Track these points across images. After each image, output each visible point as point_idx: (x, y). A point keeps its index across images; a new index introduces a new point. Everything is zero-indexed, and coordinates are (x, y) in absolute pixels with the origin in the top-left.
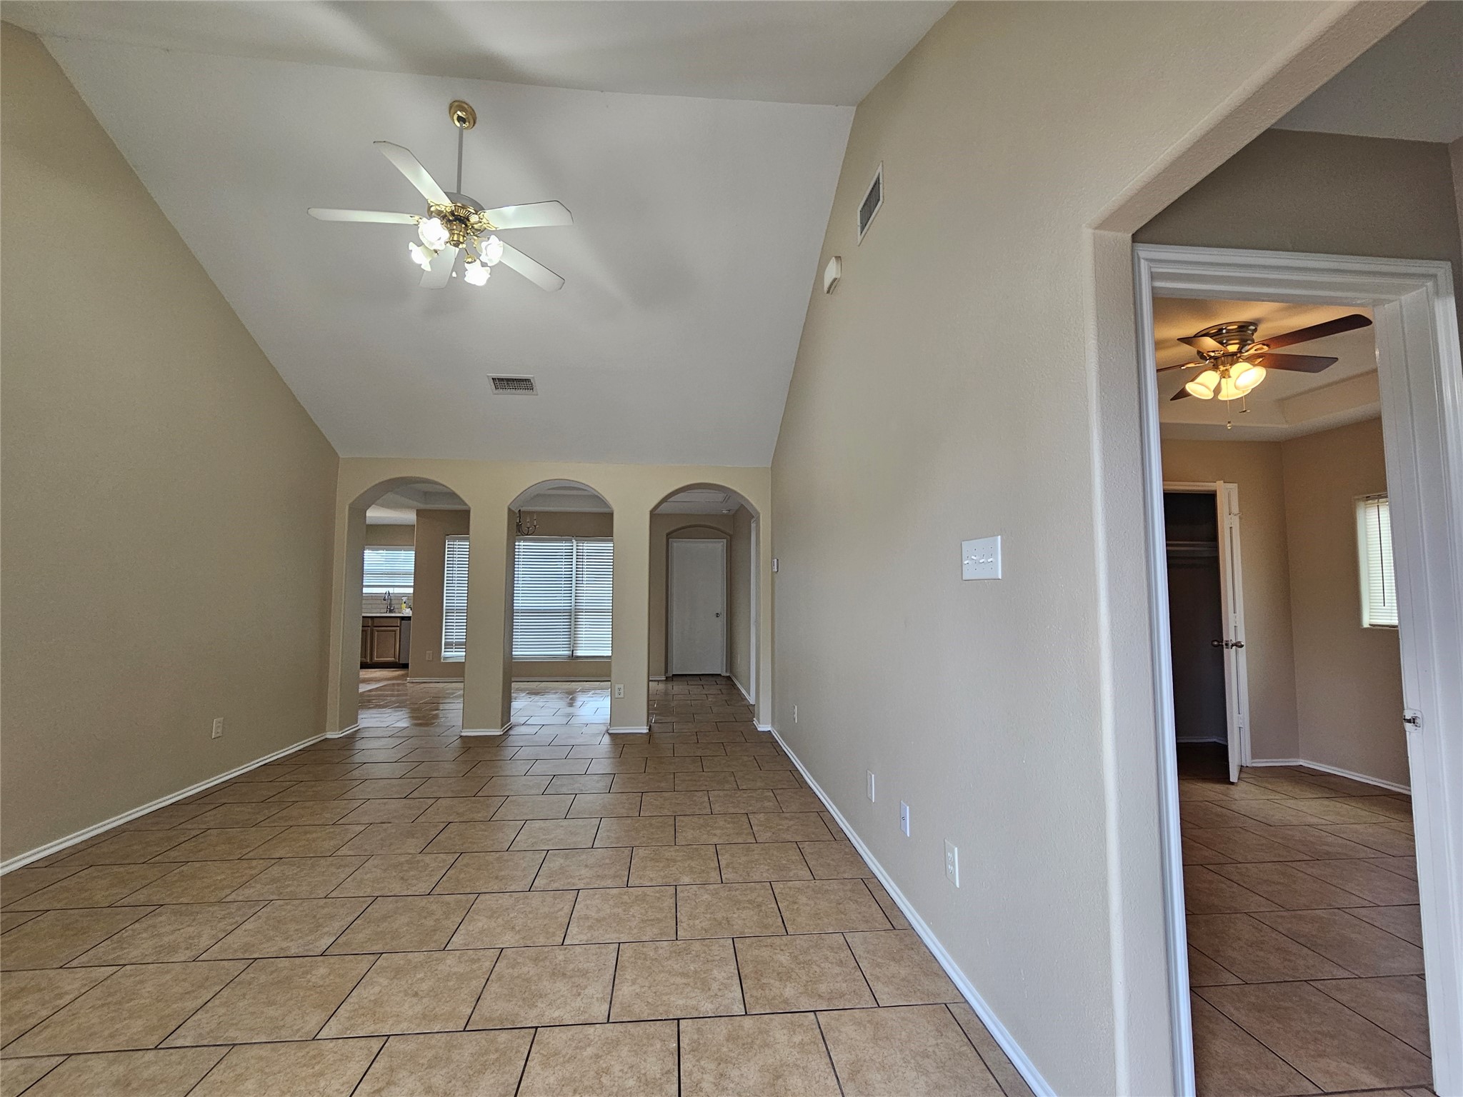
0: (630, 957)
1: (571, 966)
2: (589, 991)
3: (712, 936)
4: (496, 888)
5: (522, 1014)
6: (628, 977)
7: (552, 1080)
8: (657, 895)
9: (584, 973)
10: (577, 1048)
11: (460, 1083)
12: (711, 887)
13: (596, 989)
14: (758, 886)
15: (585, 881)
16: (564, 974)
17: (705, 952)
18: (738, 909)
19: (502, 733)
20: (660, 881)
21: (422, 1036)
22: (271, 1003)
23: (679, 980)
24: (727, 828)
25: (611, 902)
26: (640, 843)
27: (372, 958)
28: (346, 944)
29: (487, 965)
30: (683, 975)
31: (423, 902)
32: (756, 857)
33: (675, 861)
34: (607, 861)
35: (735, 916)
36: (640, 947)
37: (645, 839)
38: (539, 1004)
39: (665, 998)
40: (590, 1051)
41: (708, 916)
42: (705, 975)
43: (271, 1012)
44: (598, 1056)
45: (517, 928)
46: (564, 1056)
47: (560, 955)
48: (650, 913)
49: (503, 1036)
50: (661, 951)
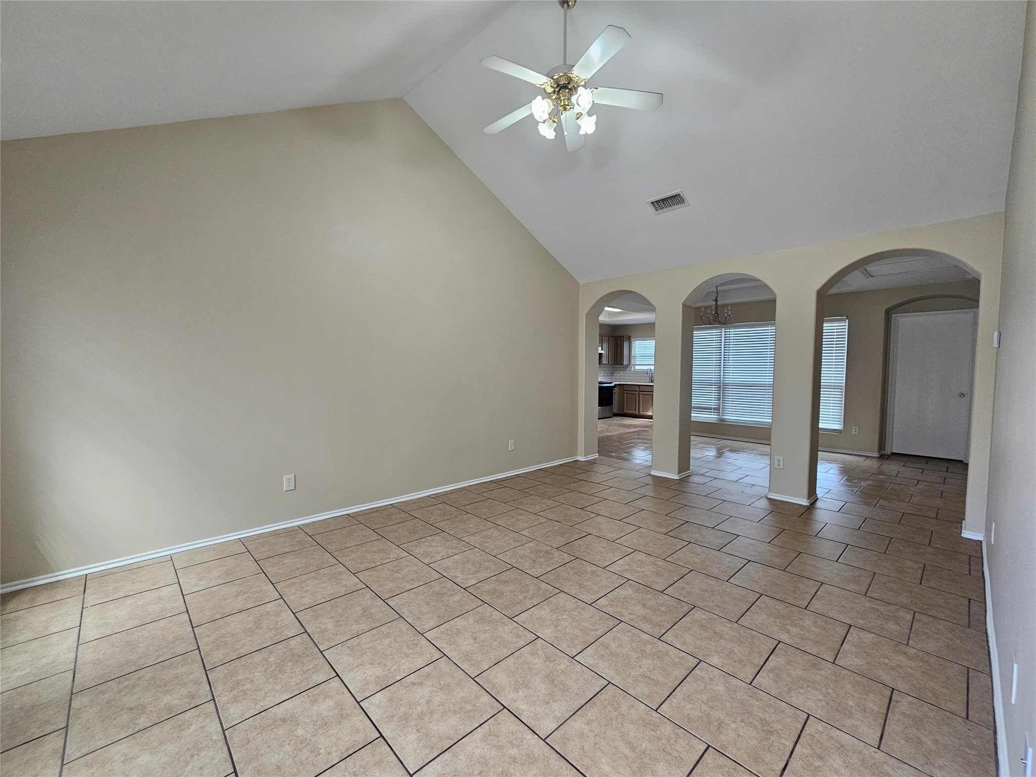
0: (606, 700)
1: (563, 678)
2: (556, 706)
3: (691, 729)
4: (573, 592)
5: (507, 691)
6: (589, 715)
7: (478, 752)
8: (677, 660)
9: (565, 689)
10: (510, 742)
11: (442, 711)
12: (734, 681)
13: (561, 708)
14: (789, 711)
15: (631, 617)
16: (553, 681)
17: (669, 740)
18: (742, 721)
19: (678, 478)
20: (690, 649)
21: (455, 666)
22: (427, 604)
23: (624, 749)
24: (809, 631)
25: (634, 645)
26: (705, 606)
27: (480, 603)
28: (478, 588)
29: (522, 643)
30: (632, 747)
31: (529, 581)
32: (818, 678)
33: (721, 637)
34: (663, 609)
35: (733, 725)
36: (622, 697)
37: (711, 604)
38: (521, 692)
39: (598, 754)
40: (514, 752)
41: (705, 708)
42: (649, 762)
43: (424, 609)
44: (514, 760)
45: (559, 628)
46: (498, 741)
47: (564, 663)
48: (656, 672)
49: (486, 698)
50: (633, 711)
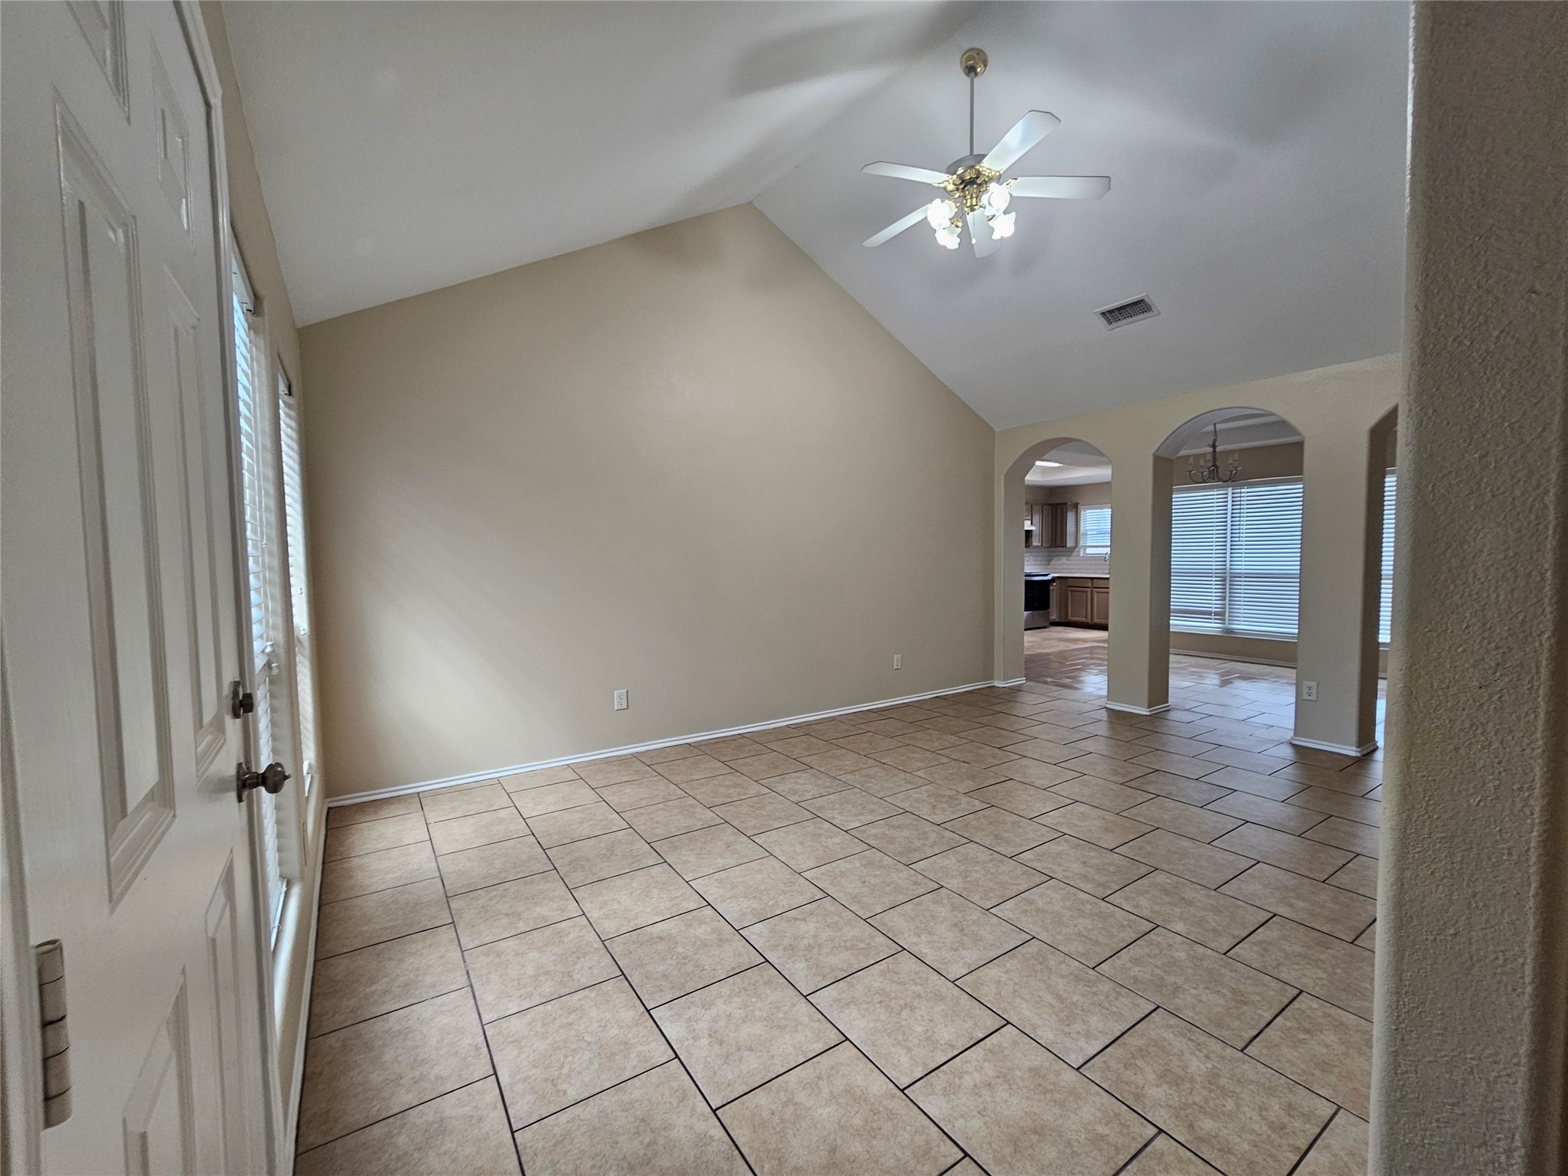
0: (1028, 953)
1: (974, 928)
2: (966, 953)
3: (1138, 990)
4: (987, 844)
5: (906, 935)
6: (1008, 965)
7: (876, 984)
8: (1125, 923)
9: (977, 939)
10: (913, 980)
11: (831, 946)
12: (1202, 950)
13: (972, 956)
14: (1274, 984)
15: (1066, 874)
16: (962, 930)
17: (1107, 997)
18: (1207, 988)
19: (1148, 713)
20: (1145, 913)
21: (842, 907)
22: (801, 843)
23: (1049, 998)
24: (1323, 907)
25: (1068, 904)
26: (1172, 869)
27: (867, 847)
28: (864, 832)
29: (921, 891)
30: (1059, 997)
31: (928, 827)
32: (1323, 957)
33: (1190, 903)
34: (1111, 869)
35: (1194, 991)
36: (1048, 953)
37: (1181, 868)
38: (923, 937)
39: (1018, 1000)
40: (918, 989)
41: (1158, 972)
42: (1080, 1013)
43: (798, 848)
44: (919, 996)
45: (968, 879)
46: (899, 978)
47: (976, 915)
48: (1095, 933)
49: (881, 939)
50: (1063, 967)
